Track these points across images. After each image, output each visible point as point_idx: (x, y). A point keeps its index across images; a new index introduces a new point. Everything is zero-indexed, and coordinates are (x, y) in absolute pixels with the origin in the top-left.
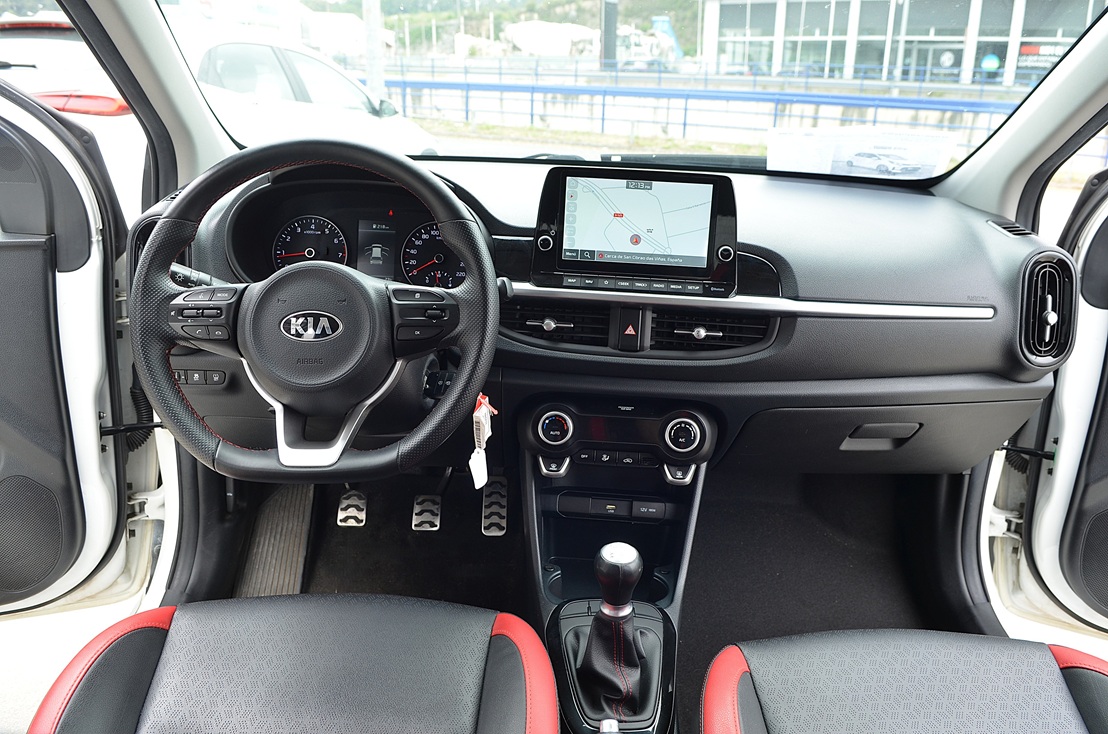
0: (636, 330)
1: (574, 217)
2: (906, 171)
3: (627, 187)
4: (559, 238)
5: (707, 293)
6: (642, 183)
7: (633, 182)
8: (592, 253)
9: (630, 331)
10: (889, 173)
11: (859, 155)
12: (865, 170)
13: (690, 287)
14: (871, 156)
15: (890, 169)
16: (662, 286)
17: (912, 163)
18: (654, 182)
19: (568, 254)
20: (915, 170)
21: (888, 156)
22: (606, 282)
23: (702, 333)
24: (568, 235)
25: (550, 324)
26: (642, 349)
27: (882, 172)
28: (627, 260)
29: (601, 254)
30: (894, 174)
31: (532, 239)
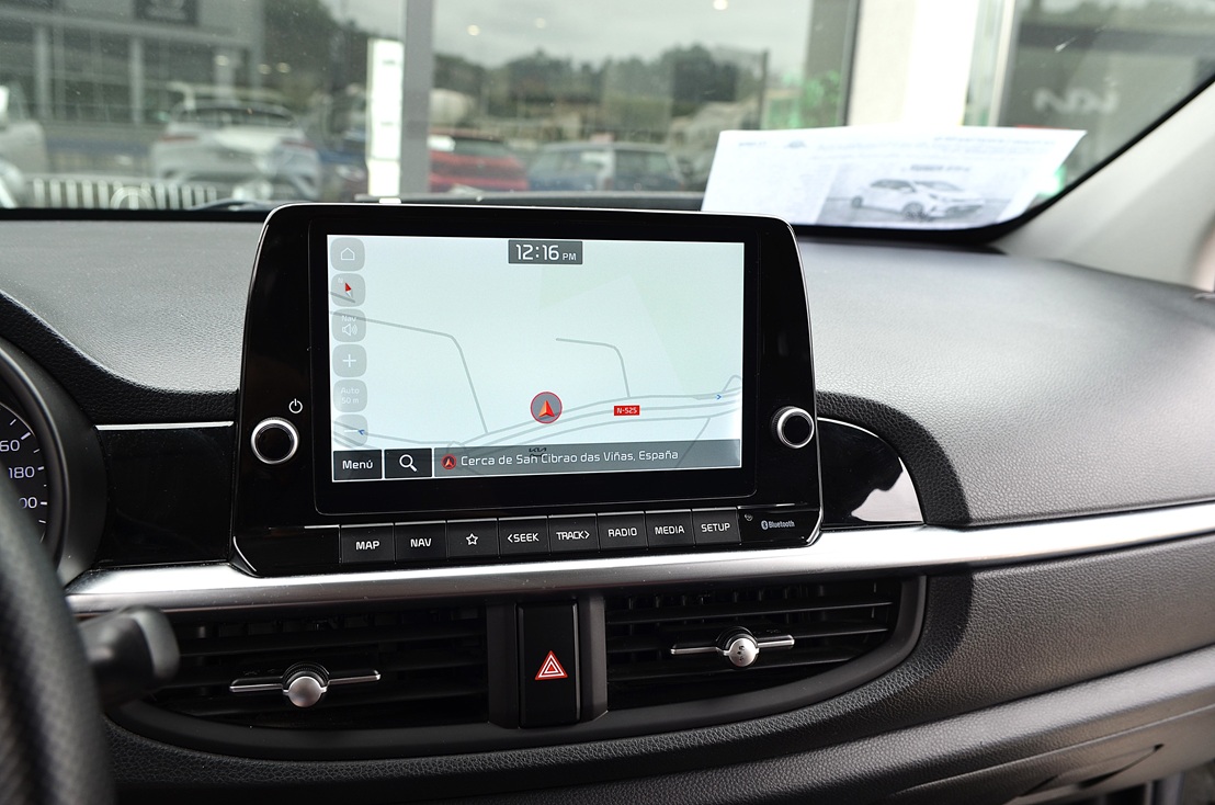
0: (565, 663)
1: (361, 355)
2: (955, 212)
3: (513, 259)
4: (317, 423)
5: (753, 539)
6: (551, 247)
7: (528, 245)
8: (422, 456)
9: (551, 669)
10: (922, 217)
11: (879, 184)
12: (880, 215)
13: (707, 528)
14: (899, 185)
15: (927, 210)
16: (632, 532)
17: (970, 196)
18: (587, 243)
19: (347, 465)
20: (972, 209)
21: (929, 185)
22: (472, 539)
23: (750, 648)
24: (345, 408)
25: (306, 686)
26: (588, 713)
27: (911, 217)
28: (526, 467)
29: (450, 457)
30: (932, 219)
31: (230, 424)
